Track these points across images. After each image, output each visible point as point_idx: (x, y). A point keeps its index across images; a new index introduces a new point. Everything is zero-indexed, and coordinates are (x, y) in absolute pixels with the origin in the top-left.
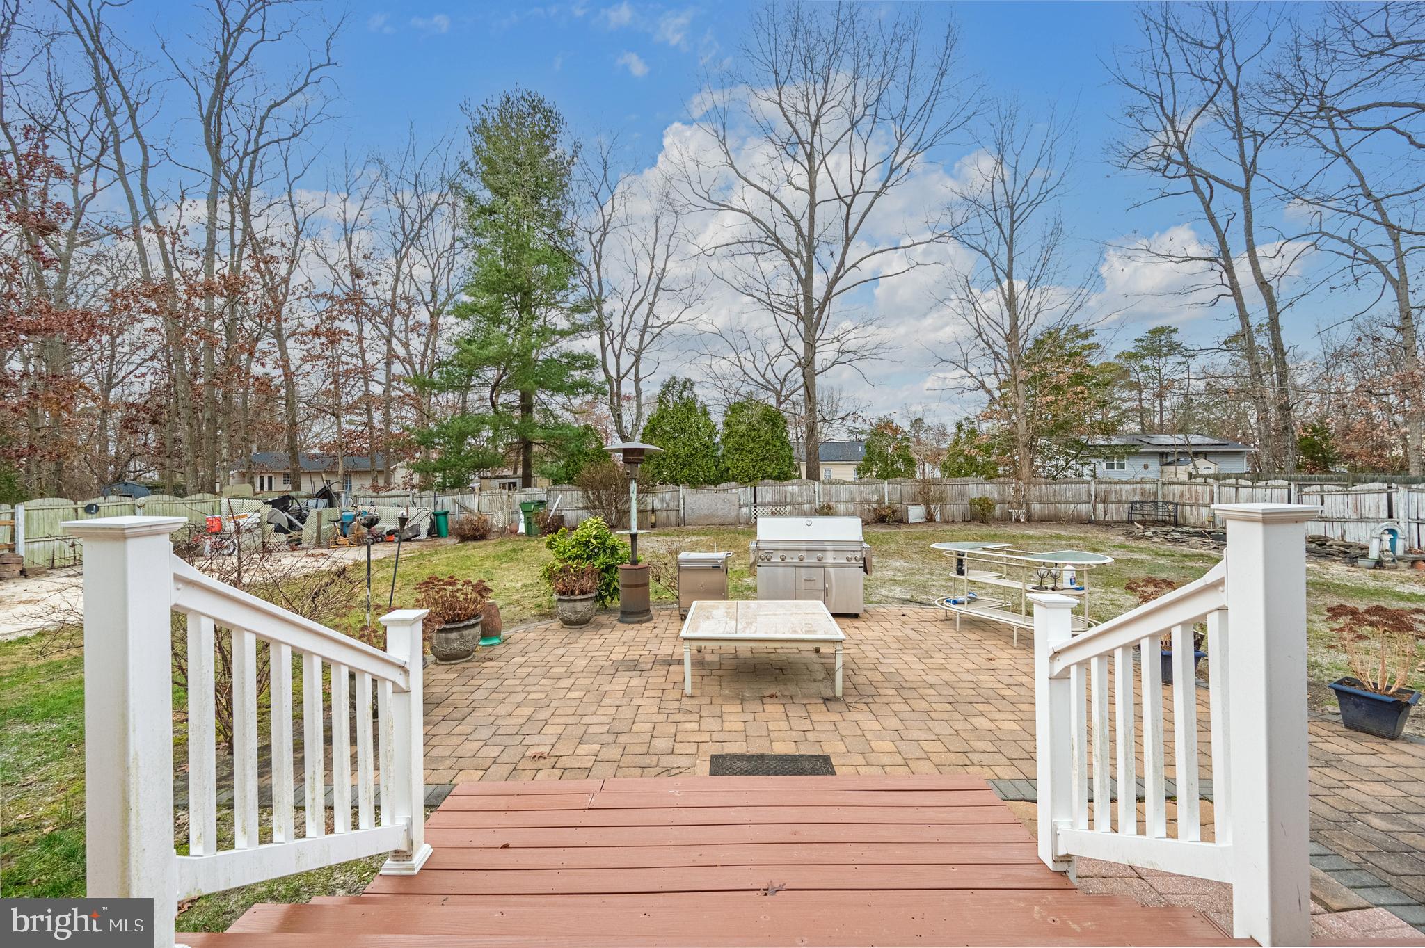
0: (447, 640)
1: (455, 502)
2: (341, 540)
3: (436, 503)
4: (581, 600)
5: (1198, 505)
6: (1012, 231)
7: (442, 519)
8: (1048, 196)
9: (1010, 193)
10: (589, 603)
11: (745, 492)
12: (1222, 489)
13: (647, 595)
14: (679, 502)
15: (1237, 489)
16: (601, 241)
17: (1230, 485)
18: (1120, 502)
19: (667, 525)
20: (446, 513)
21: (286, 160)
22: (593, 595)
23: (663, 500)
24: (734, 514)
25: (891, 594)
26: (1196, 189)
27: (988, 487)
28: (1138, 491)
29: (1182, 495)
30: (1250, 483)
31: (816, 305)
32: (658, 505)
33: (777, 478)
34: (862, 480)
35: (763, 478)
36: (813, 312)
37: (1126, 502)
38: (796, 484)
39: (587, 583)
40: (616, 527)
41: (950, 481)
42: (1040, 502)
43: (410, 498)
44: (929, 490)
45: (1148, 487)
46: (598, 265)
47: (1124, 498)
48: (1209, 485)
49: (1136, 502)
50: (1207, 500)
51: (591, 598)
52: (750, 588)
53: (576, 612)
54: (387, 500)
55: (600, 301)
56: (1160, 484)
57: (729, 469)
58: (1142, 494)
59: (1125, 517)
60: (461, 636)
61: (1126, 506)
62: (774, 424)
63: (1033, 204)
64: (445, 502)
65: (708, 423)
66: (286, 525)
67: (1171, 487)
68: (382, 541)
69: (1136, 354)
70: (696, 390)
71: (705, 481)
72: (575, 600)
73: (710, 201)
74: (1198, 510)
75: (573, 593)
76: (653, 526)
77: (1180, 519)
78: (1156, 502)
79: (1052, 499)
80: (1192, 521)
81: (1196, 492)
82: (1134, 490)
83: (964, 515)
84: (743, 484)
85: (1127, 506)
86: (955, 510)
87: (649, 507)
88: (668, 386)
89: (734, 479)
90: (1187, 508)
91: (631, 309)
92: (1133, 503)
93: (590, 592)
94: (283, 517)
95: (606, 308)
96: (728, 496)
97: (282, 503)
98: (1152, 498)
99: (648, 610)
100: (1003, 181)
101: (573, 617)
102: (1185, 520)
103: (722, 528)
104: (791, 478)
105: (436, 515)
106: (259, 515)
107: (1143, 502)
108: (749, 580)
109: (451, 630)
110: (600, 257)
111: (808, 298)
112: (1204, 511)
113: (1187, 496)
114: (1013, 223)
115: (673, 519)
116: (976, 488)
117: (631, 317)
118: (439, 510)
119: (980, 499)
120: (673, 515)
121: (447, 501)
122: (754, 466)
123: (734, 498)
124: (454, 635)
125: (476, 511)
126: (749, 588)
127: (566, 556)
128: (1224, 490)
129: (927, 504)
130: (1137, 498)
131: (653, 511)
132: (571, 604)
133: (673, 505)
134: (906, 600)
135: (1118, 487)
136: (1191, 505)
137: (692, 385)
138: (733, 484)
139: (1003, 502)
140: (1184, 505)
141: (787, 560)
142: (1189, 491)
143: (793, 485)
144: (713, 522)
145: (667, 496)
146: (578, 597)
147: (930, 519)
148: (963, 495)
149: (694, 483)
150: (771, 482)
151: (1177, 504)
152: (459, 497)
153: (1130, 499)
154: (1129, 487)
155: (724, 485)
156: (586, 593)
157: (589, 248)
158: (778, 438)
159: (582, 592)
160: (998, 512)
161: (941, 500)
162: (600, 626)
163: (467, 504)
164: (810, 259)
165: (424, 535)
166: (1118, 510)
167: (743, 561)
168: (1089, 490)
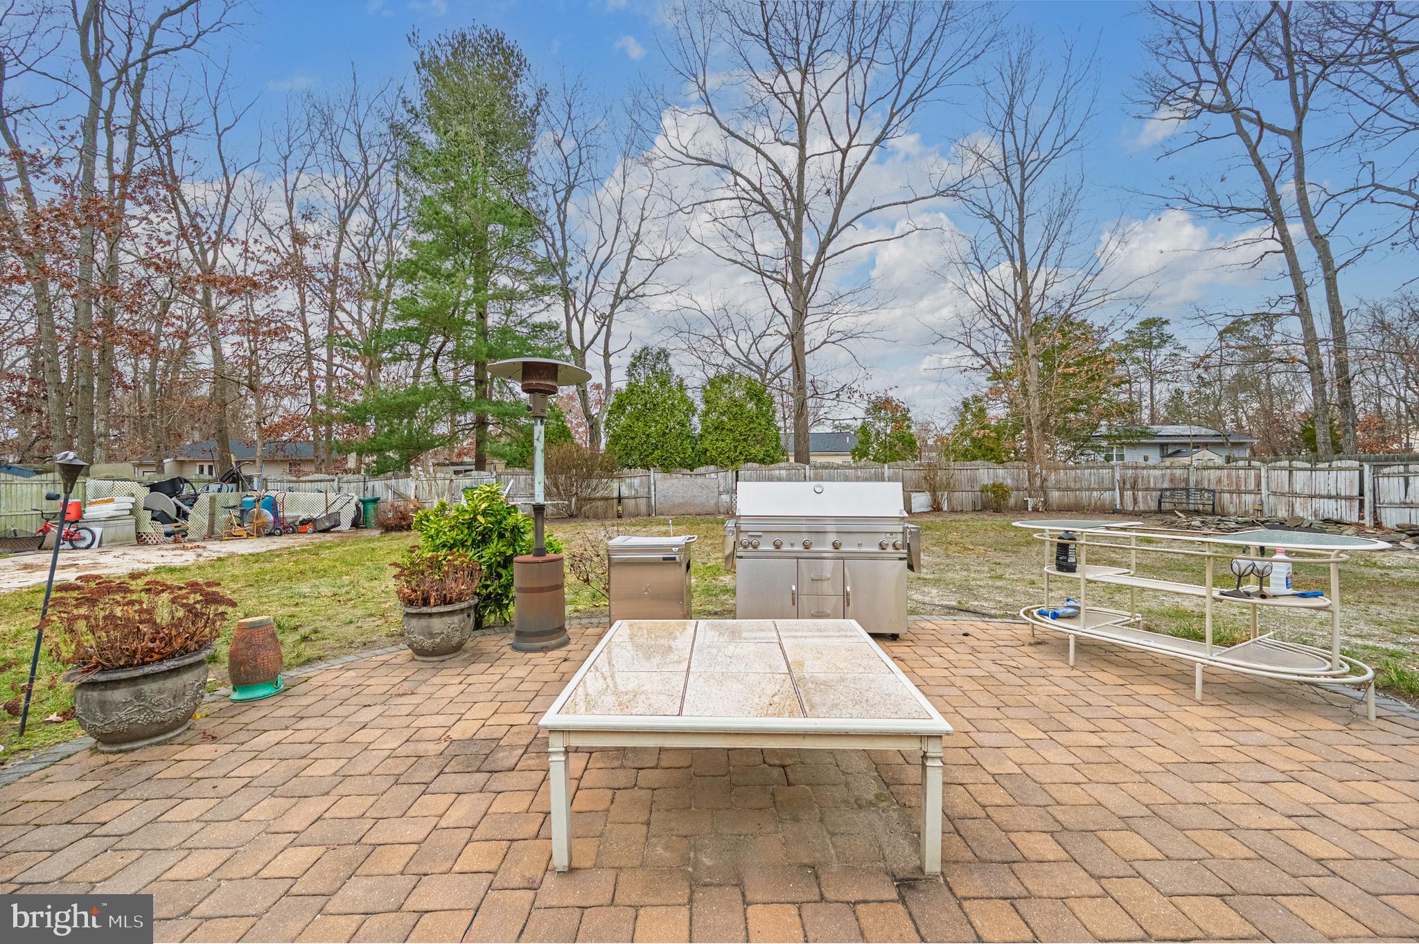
0: (103, 704)
1: (388, 487)
2: (237, 530)
3: (366, 489)
4: (442, 614)
5: (1240, 493)
6: (1023, 189)
7: (370, 507)
8: (1063, 152)
9: (1020, 146)
10: (456, 619)
11: (725, 478)
12: (1272, 473)
13: (561, 603)
14: (649, 488)
15: (1291, 472)
16: (566, 199)
17: (1282, 468)
18: (1147, 489)
19: (637, 515)
20: (375, 501)
21: (215, 109)
22: (463, 605)
23: (631, 486)
24: (713, 502)
25: (927, 599)
26: (1241, 132)
27: (1001, 472)
28: (1168, 477)
29: (1219, 481)
30: (1308, 465)
31: (806, 269)
32: (625, 492)
33: (762, 461)
34: (859, 464)
35: (746, 461)
36: (803, 277)
37: (1154, 489)
38: (784, 468)
39: (454, 587)
40: (576, 516)
41: (958, 465)
42: (1059, 489)
43: (336, 483)
44: (936, 474)
45: (1178, 472)
46: (562, 225)
47: (1152, 485)
48: (1254, 468)
49: (1166, 490)
50: (1252, 486)
51: (462, 610)
52: (728, 591)
53: (432, 635)
54: (308, 485)
55: (563, 263)
56: (1191, 469)
57: (707, 450)
58: (1172, 480)
59: (1153, 506)
60: (139, 696)
61: (1154, 493)
62: (759, 400)
63: (1045, 161)
64: (377, 487)
65: (684, 400)
66: (172, 513)
67: (1206, 473)
68: (294, 532)
69: (1128, 345)
70: (671, 360)
71: (680, 465)
72: (430, 615)
73: (688, 156)
74: (1240, 498)
75: (426, 602)
76: (620, 516)
77: (1218, 509)
78: (1187, 490)
79: (1072, 485)
80: (1232, 510)
81: (1238, 477)
82: (1163, 476)
83: (974, 503)
84: (723, 466)
85: (1156, 494)
86: (964, 498)
87: (615, 494)
88: (639, 360)
89: (713, 462)
90: (1226, 496)
91: (596, 268)
92: (1162, 490)
93: (459, 600)
94: (168, 504)
95: (571, 272)
96: (706, 482)
97: (172, 487)
98: (1183, 485)
99: (562, 629)
100: (1013, 133)
101: (428, 643)
102: (1223, 509)
103: (698, 518)
104: (778, 461)
105: (364, 502)
106: (133, 500)
107: (1174, 489)
108: (726, 579)
109: (116, 684)
110: (565, 216)
111: (797, 260)
112: (1249, 498)
113: (1225, 481)
114: (1024, 180)
115: (643, 508)
116: (987, 474)
117: (596, 278)
118: (369, 496)
119: (994, 485)
120: (642, 503)
121: (378, 487)
122: (736, 447)
123: (713, 484)
124: (119, 695)
125: (413, 498)
126: (725, 591)
127: (438, 542)
128: (1274, 474)
129: (933, 490)
130: (1166, 485)
131: (620, 499)
132: (424, 622)
133: (643, 492)
134: (953, 608)
135: (1145, 472)
136: (1231, 492)
137: (667, 356)
138: (712, 468)
139: (1018, 490)
140: (1222, 492)
141: (784, 548)
142: (1229, 476)
143: (780, 469)
144: (690, 511)
145: (637, 481)
146: (435, 610)
147: (936, 508)
148: (972, 481)
149: (667, 466)
150: (756, 465)
151: (1213, 491)
152: (393, 482)
153: (1159, 486)
154: (1158, 472)
155: (702, 470)
156: (450, 602)
157: (554, 207)
158: (763, 415)
159: (445, 601)
160: (1012, 501)
161: (949, 487)
162: (477, 656)
163: (402, 490)
164: (799, 218)
165: (345, 525)
166: (1145, 498)
167: (720, 555)
168: (1113, 477)
